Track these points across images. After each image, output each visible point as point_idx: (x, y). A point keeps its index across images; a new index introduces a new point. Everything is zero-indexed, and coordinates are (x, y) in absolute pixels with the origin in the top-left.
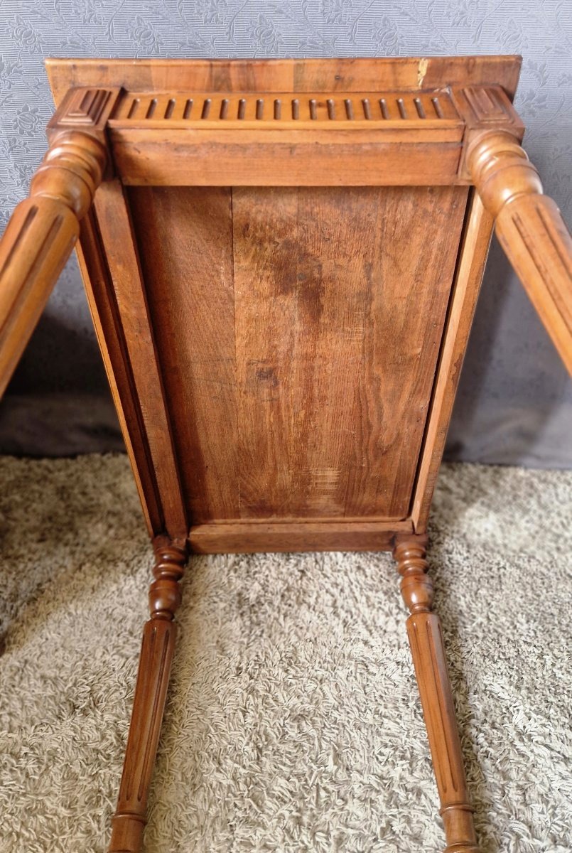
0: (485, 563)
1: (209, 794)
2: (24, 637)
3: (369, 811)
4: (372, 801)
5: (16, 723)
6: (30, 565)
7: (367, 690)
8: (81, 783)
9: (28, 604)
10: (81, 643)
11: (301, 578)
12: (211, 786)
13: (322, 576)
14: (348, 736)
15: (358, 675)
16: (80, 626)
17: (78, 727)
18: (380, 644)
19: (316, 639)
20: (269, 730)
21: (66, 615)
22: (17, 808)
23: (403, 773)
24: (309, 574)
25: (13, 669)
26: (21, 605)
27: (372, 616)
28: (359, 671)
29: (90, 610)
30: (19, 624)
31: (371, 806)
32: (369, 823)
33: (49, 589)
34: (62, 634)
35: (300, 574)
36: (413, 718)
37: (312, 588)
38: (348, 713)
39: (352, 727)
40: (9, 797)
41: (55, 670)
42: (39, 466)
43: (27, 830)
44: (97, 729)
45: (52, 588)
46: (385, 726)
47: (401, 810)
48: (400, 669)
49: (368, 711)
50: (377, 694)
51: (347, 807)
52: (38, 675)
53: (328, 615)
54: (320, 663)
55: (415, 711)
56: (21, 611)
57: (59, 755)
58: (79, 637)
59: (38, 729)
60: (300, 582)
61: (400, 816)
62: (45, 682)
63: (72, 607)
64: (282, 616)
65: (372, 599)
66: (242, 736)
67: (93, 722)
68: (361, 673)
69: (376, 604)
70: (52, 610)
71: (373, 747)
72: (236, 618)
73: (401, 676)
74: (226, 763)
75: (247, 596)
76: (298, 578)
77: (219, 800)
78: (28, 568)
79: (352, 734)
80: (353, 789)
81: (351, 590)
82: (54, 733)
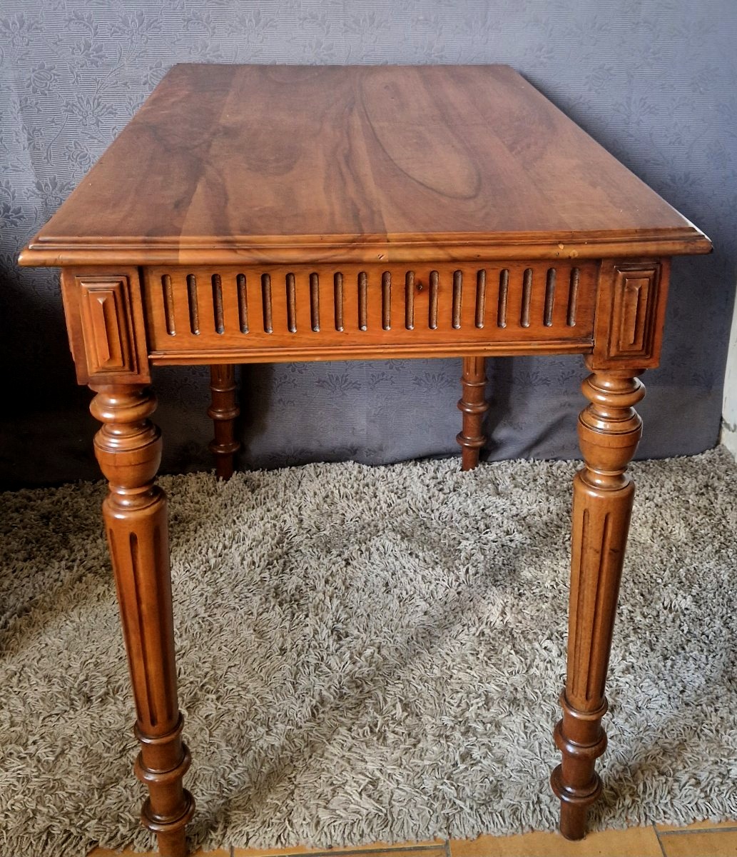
0: (548, 539)
1: (259, 755)
2: (18, 644)
3: (445, 746)
4: (447, 737)
5: (18, 719)
6: (16, 583)
7: (431, 650)
8: (106, 760)
9: (19, 616)
10: (90, 644)
11: (346, 566)
12: (262, 748)
13: (370, 564)
14: (414, 689)
15: (420, 639)
16: (86, 631)
17: (94, 715)
18: (441, 612)
19: (368, 615)
20: (324, 693)
21: (68, 622)
22: (28, 789)
23: (479, 711)
24: (354, 563)
25: (9, 672)
26: (10, 617)
27: (429, 591)
28: (420, 635)
29: (96, 616)
30: (11, 633)
31: (447, 741)
32: (446, 755)
33: (44, 601)
34: (65, 638)
35: (344, 562)
36: (485, 667)
37: (360, 575)
38: (412, 670)
39: (418, 681)
40: (18, 781)
41: (60, 670)
42: (16, 497)
43: (44, 806)
44: (120, 715)
45: (47, 599)
46: (454, 676)
47: (479, 740)
48: (466, 630)
49: (434, 666)
50: (443, 653)
51: (420, 745)
52: (40, 675)
53: (380, 595)
54: (375, 633)
55: (486, 662)
56: (11, 622)
57: (75, 741)
58: (86, 640)
59: (47, 720)
60: (345, 569)
61: (479, 744)
62: (50, 681)
63: (74, 614)
64: (328, 598)
65: (429, 578)
66: (292, 703)
67: (114, 708)
68: (422, 637)
69: (433, 581)
70: (49, 618)
71: (444, 695)
72: (274, 606)
73: (468, 635)
74: (277, 728)
75: (284, 589)
76: (342, 566)
77: (272, 759)
78: (15, 585)
79: (419, 688)
80: (425, 730)
81: (404, 572)
82: (66, 722)
